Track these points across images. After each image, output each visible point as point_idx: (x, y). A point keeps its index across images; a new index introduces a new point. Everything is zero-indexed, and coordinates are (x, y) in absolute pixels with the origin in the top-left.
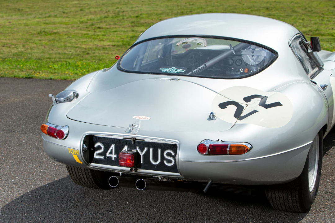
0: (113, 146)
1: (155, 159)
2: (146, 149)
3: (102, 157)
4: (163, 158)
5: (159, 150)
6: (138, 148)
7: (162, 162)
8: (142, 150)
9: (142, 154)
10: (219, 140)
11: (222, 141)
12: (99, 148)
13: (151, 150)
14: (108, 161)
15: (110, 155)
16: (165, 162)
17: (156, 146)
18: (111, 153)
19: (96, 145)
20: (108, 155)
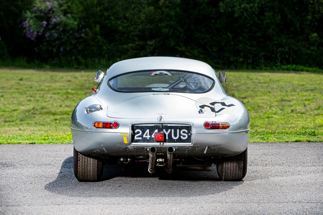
0: (148, 131)
1: (175, 136)
2: (169, 130)
3: (141, 138)
4: (180, 135)
5: (178, 130)
6: (164, 130)
7: (180, 137)
8: (167, 131)
9: (167, 134)
10: (213, 121)
11: (215, 122)
12: (138, 133)
13: (173, 130)
14: (145, 140)
15: (146, 136)
16: (182, 137)
17: (175, 128)
18: (147, 135)
19: (136, 131)
20: (144, 136)
